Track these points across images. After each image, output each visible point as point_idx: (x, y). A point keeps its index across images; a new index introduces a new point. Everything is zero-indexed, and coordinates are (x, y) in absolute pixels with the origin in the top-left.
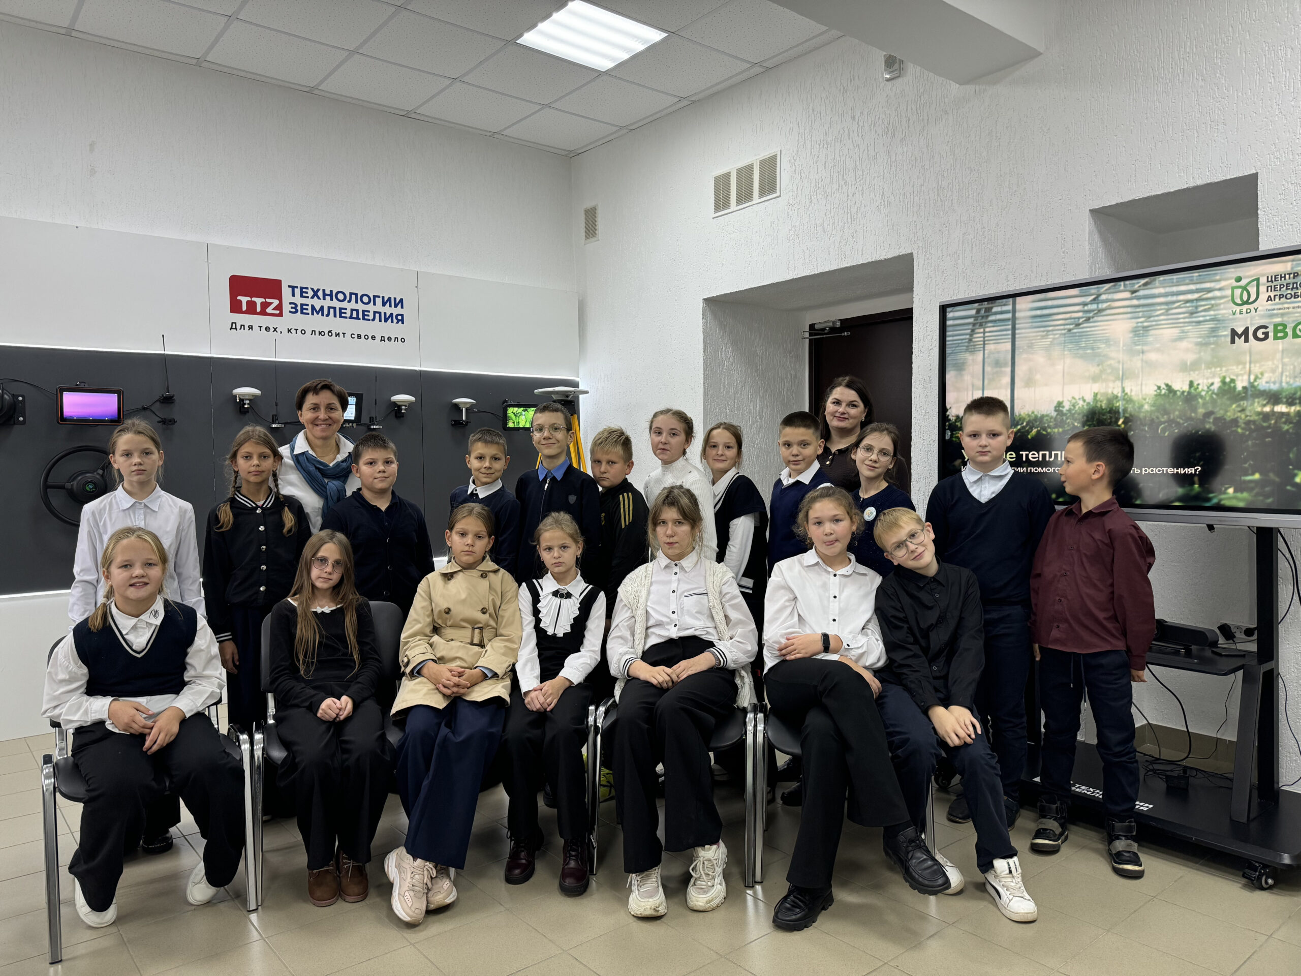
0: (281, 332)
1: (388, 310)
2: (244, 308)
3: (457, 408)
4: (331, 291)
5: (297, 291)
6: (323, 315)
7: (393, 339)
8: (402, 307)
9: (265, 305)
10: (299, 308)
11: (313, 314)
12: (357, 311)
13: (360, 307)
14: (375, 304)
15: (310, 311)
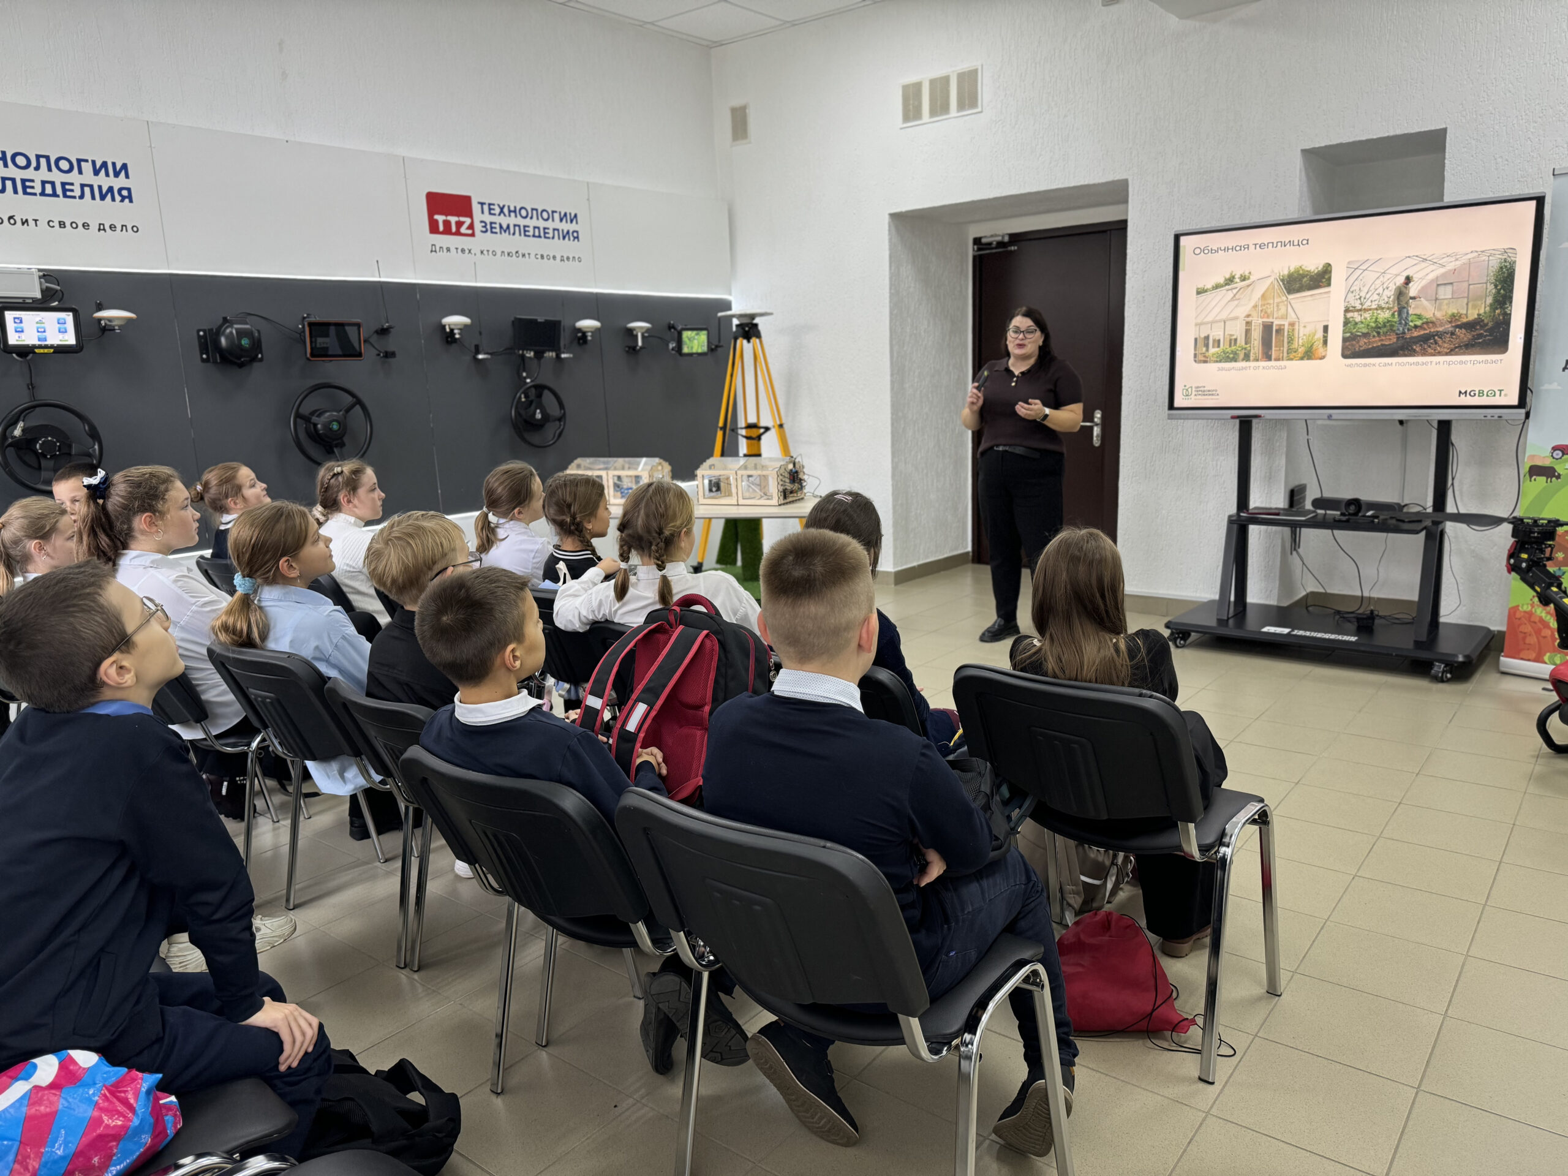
0: (475, 254)
1: (565, 226)
2: (441, 228)
3: (630, 333)
4: (515, 207)
5: (486, 208)
6: (509, 234)
7: (571, 259)
8: (577, 223)
9: (459, 224)
10: (488, 227)
11: (501, 233)
12: (539, 228)
13: (541, 224)
14: (553, 220)
15: (498, 230)
